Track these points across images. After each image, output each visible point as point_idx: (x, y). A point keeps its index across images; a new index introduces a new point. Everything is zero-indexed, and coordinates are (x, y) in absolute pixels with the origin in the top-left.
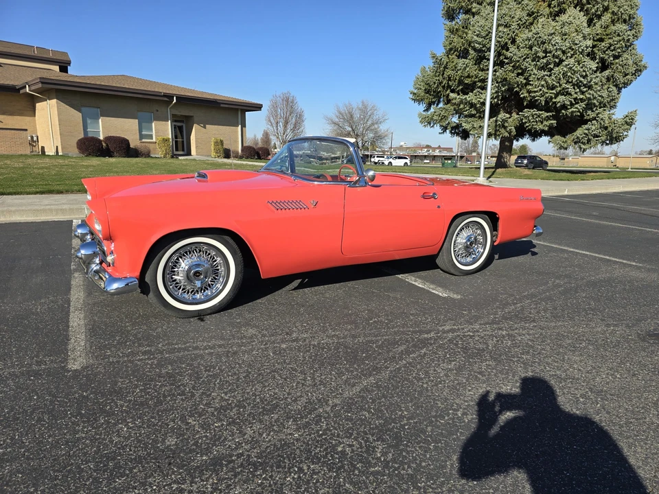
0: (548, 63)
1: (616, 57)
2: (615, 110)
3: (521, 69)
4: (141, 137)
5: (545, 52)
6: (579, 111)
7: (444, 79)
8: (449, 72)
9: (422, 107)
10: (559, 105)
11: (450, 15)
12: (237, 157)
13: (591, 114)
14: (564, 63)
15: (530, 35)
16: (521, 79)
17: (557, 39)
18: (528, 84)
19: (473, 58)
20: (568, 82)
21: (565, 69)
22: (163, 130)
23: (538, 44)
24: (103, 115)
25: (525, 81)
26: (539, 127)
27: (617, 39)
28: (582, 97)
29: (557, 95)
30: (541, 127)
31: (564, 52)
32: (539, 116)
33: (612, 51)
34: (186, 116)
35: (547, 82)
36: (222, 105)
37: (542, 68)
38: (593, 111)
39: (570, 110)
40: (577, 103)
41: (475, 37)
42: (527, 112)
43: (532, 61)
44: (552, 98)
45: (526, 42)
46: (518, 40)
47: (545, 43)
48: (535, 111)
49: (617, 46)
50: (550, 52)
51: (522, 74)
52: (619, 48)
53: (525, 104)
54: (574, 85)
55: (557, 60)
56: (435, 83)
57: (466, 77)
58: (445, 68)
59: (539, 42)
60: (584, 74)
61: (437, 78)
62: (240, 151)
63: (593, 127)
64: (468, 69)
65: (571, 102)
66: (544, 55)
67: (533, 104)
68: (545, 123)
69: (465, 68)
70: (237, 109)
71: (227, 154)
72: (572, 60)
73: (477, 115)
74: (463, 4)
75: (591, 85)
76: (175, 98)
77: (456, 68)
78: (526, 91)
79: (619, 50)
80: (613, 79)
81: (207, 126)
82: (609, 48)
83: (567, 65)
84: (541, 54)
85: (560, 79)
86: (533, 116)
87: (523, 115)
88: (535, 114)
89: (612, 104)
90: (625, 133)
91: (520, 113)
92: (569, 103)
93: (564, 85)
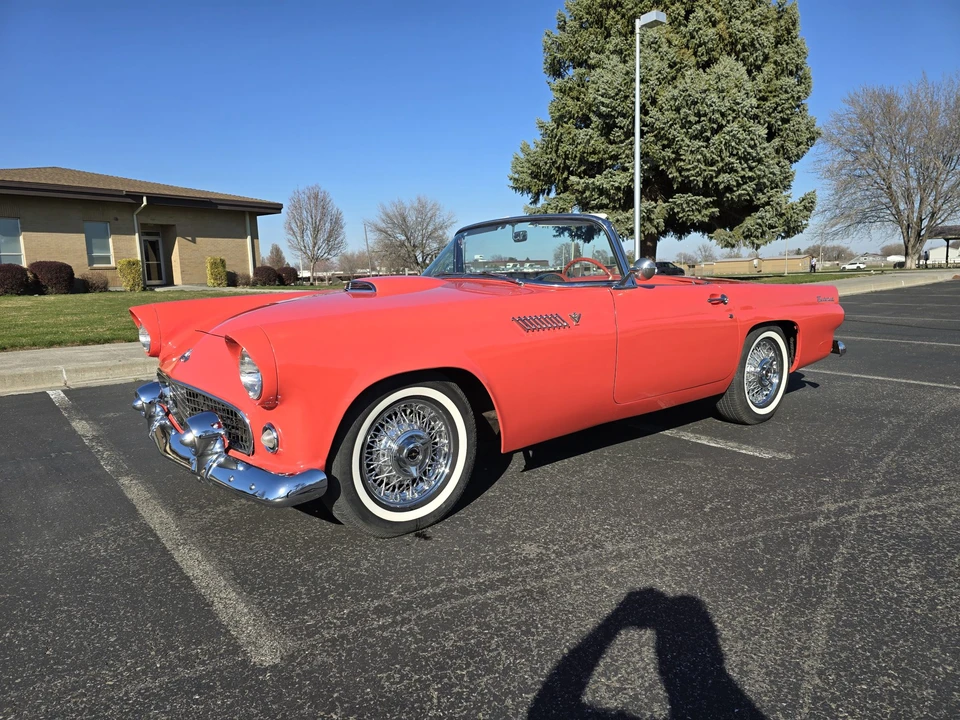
0: (703, 131)
1: (785, 121)
2: (790, 191)
3: (667, 139)
4: (92, 260)
5: (698, 115)
6: (748, 194)
7: (558, 156)
8: (565, 148)
9: (527, 198)
10: (722, 186)
11: (556, 69)
12: (247, 284)
13: (763, 198)
14: (725, 130)
15: (676, 92)
16: (668, 153)
17: (713, 96)
18: (678, 158)
19: (597, 127)
20: (732, 155)
21: (727, 137)
22: (125, 249)
23: (687, 104)
24: (25, 229)
25: (674, 156)
26: (697, 217)
27: (785, 96)
28: (750, 174)
29: (718, 173)
30: (699, 217)
31: (723, 115)
32: (696, 203)
33: (780, 112)
34: (162, 226)
35: (704, 156)
36: (220, 207)
37: (695, 137)
38: (764, 194)
39: (737, 193)
40: (745, 183)
41: (600, 98)
42: (679, 198)
43: (682, 128)
44: (712, 177)
45: (672, 103)
46: (661, 100)
47: (697, 102)
48: (689, 196)
49: (786, 106)
50: (705, 115)
51: (669, 146)
52: (788, 109)
53: (675, 187)
54: (740, 158)
55: (715, 126)
56: (546, 163)
57: (591, 153)
58: (560, 141)
59: (689, 102)
60: (752, 143)
61: (549, 156)
62: (251, 274)
63: (768, 214)
64: (592, 142)
65: (737, 181)
66: (697, 119)
67: (686, 187)
68: (704, 212)
69: (588, 141)
70: (244, 212)
71: (232, 280)
72: (735, 125)
73: (611, 205)
74: (576, 54)
75: (761, 158)
76: (145, 199)
77: (574, 141)
78: (674, 170)
79: (788, 112)
80: (784, 150)
81: (198, 239)
82: (775, 109)
83: (729, 132)
84: (693, 119)
85: (721, 151)
86: (688, 203)
87: (675, 203)
88: (691, 200)
89: (786, 183)
90: (804, 222)
91: (671, 200)
92: (735, 184)
93: (727, 160)
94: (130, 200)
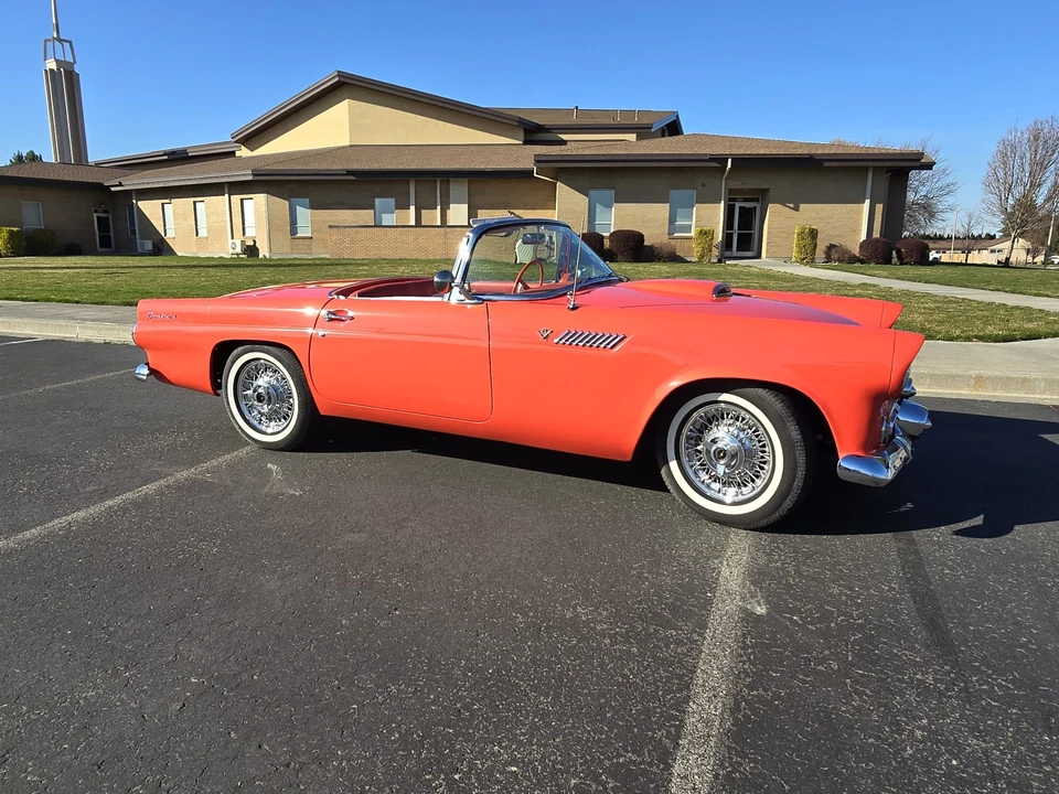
4: (672, 229)
24: (619, 200)
36: (826, 164)
70: (867, 168)
76: (730, 160)
81: (801, 206)
94: (715, 164)
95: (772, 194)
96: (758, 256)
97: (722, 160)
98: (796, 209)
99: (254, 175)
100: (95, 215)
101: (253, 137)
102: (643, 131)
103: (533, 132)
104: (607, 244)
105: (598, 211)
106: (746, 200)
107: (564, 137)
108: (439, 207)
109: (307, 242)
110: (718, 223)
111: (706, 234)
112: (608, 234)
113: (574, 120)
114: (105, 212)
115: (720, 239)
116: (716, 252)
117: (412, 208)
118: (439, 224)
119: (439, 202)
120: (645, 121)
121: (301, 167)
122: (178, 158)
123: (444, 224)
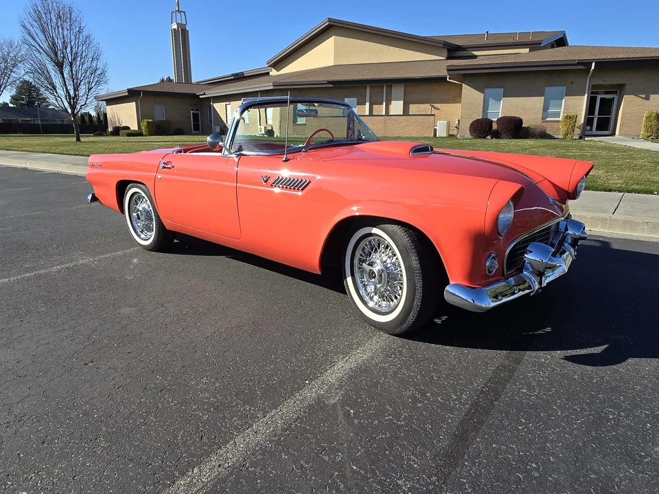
4: (545, 115)
24: (507, 96)
76: (593, 64)
94: (581, 67)
95: (627, 88)
96: (613, 134)
97: (587, 64)
98: (647, 98)
99: (274, 86)
100: (192, 112)
101: (279, 63)
102: (534, 46)
103: (453, 50)
104: (495, 126)
105: (490, 103)
106: (607, 93)
107: (476, 53)
108: (384, 103)
109: (303, 127)
110: (582, 111)
111: (571, 118)
112: (496, 119)
113: (485, 41)
114: (197, 110)
115: (582, 121)
116: (578, 132)
117: (368, 104)
118: (384, 114)
119: (384, 100)
120: (537, 39)
121: (301, 80)
122: (239, 77)
123: (387, 114)
